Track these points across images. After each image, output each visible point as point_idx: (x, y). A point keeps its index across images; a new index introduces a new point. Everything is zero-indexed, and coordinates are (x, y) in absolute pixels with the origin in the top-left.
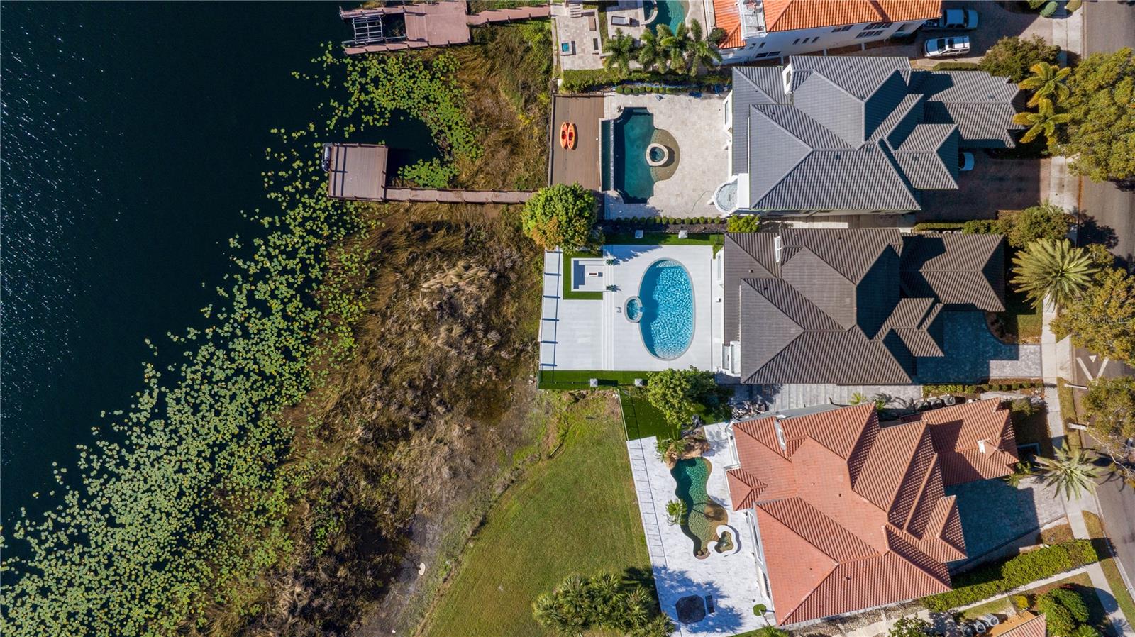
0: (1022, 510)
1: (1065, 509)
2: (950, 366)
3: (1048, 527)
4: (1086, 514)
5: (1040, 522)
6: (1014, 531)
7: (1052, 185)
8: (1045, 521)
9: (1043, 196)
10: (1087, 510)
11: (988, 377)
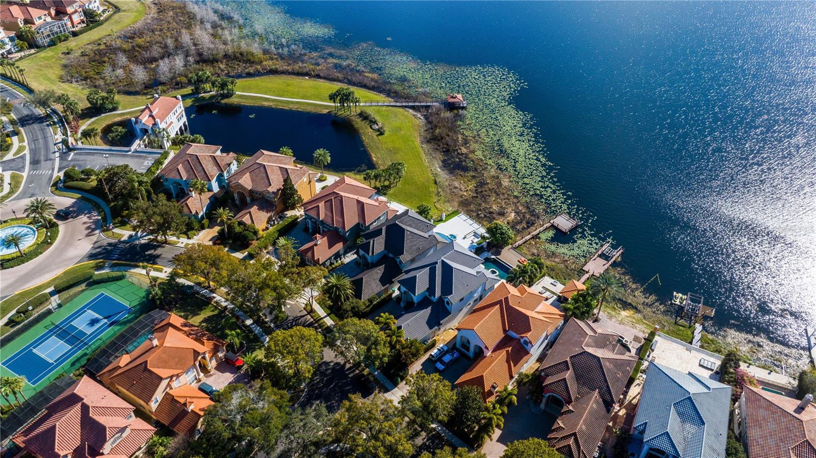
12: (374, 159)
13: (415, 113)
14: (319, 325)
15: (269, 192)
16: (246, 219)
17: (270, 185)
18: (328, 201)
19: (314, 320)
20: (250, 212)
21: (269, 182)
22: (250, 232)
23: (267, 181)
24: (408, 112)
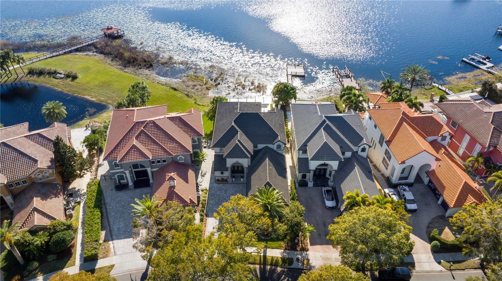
0: (127, 233)
1: (119, 255)
2: (217, 201)
3: (111, 246)
4: (112, 266)
5: (115, 241)
6: (115, 229)
7: (326, 254)
8: (115, 244)
9: (318, 247)
10: (115, 267)
11: (209, 217)
12: (93, 99)
13: (85, 53)
14: (271, 265)
15: (41, 171)
16: (38, 220)
17: (36, 161)
18: (139, 135)
19: (260, 264)
20: (36, 210)
21: (30, 158)
22: (62, 230)
23: (25, 160)
24: (77, 54)
